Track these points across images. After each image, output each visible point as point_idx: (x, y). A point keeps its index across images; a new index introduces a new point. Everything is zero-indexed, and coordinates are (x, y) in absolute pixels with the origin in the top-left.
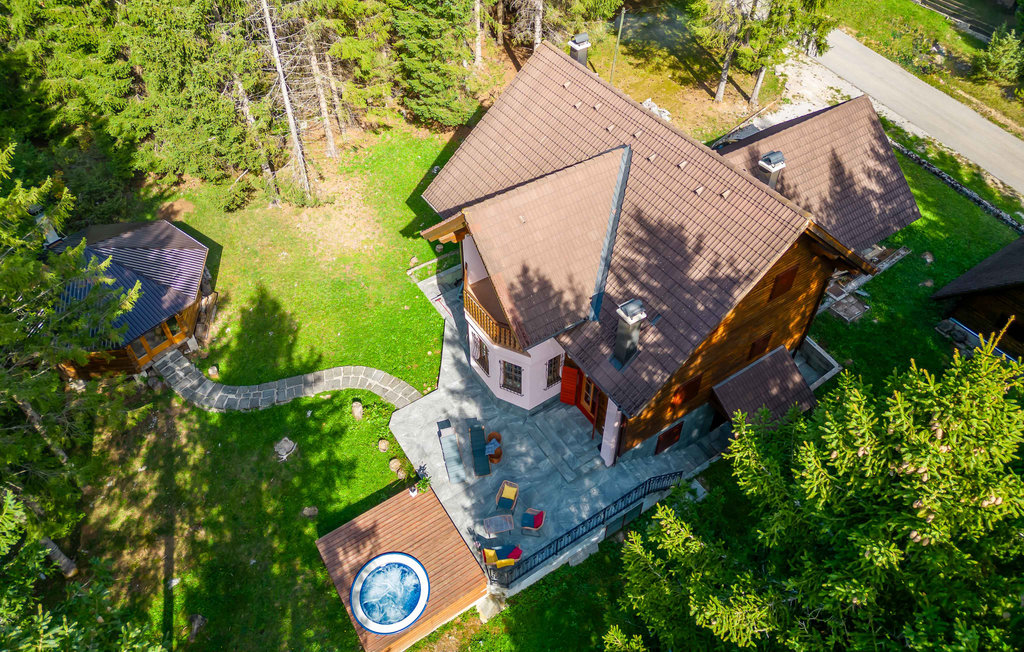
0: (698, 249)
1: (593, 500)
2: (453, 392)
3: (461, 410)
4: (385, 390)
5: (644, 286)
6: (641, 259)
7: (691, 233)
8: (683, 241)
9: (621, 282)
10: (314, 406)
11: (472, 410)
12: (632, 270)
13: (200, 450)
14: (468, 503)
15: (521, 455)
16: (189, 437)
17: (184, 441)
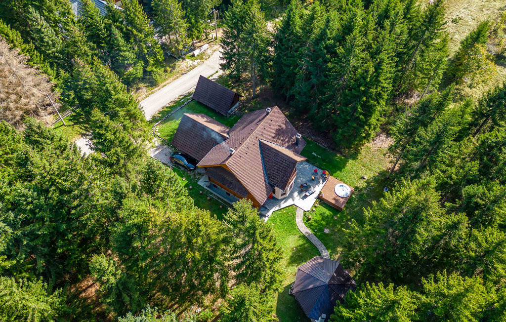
0: (280, 126)
1: (304, 166)
2: (293, 200)
3: (297, 196)
4: (301, 216)
5: (286, 139)
6: (281, 138)
7: (277, 127)
8: (279, 129)
9: (285, 143)
10: (313, 230)
11: (296, 194)
12: (283, 140)
13: (338, 249)
14: (317, 186)
15: (301, 181)
16: (337, 254)
17: (339, 254)
